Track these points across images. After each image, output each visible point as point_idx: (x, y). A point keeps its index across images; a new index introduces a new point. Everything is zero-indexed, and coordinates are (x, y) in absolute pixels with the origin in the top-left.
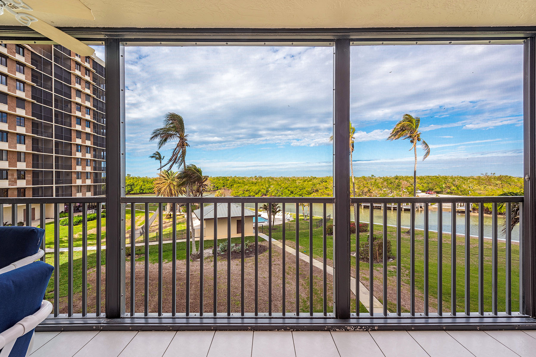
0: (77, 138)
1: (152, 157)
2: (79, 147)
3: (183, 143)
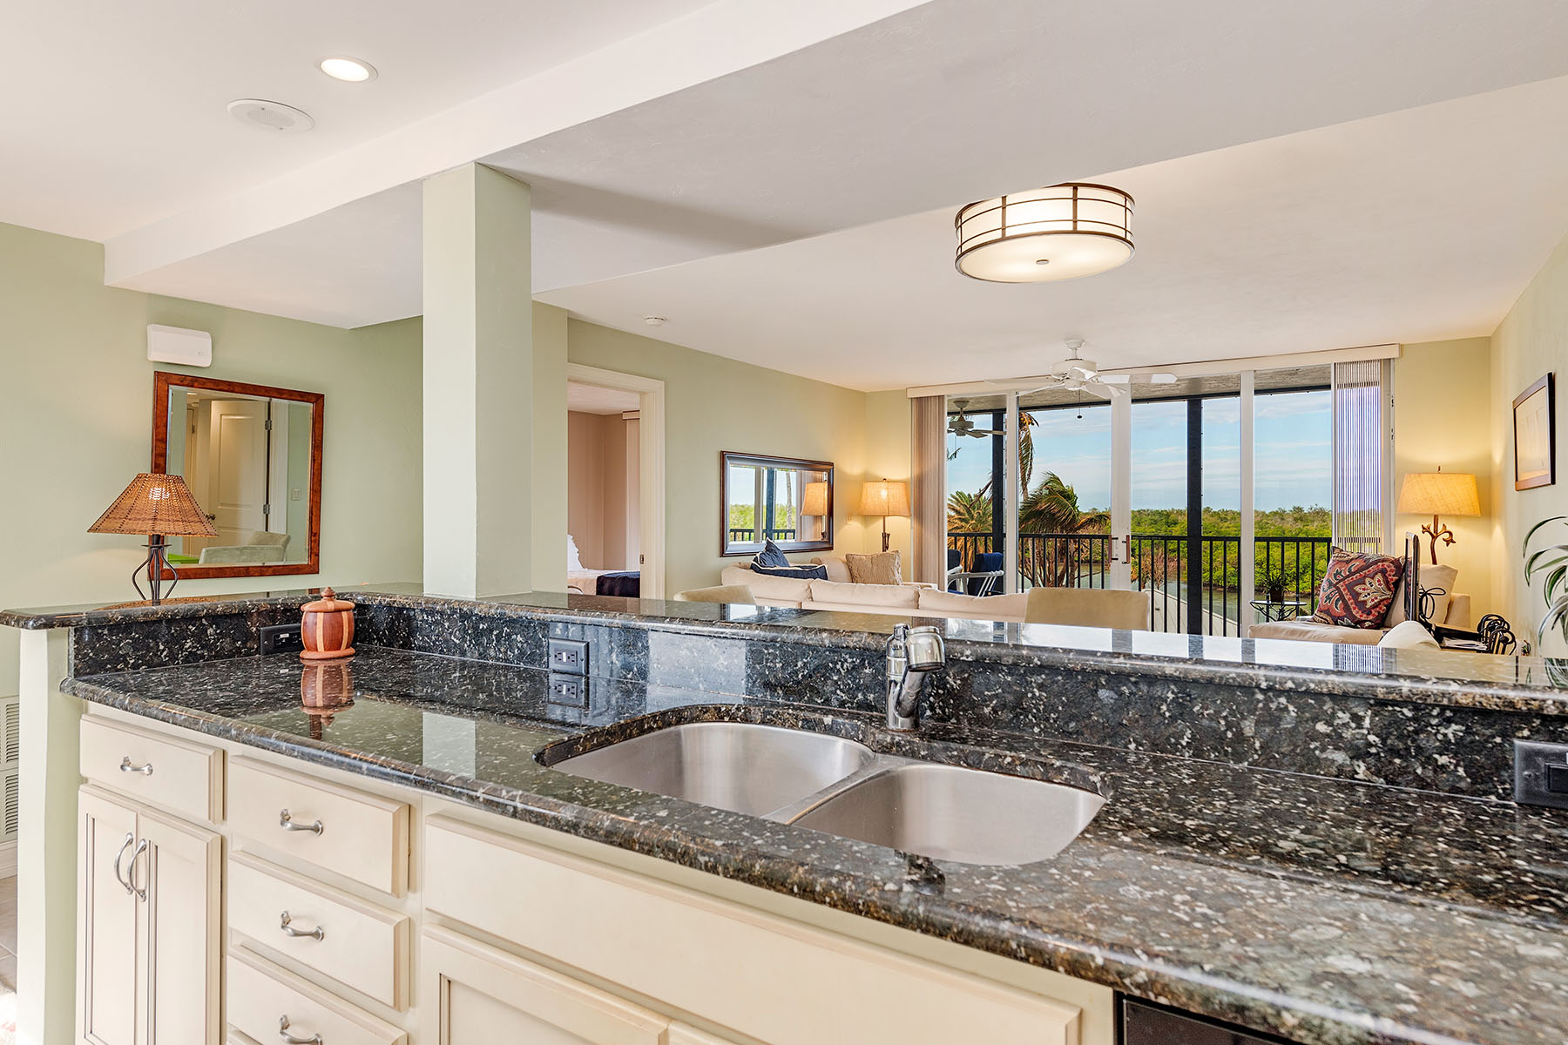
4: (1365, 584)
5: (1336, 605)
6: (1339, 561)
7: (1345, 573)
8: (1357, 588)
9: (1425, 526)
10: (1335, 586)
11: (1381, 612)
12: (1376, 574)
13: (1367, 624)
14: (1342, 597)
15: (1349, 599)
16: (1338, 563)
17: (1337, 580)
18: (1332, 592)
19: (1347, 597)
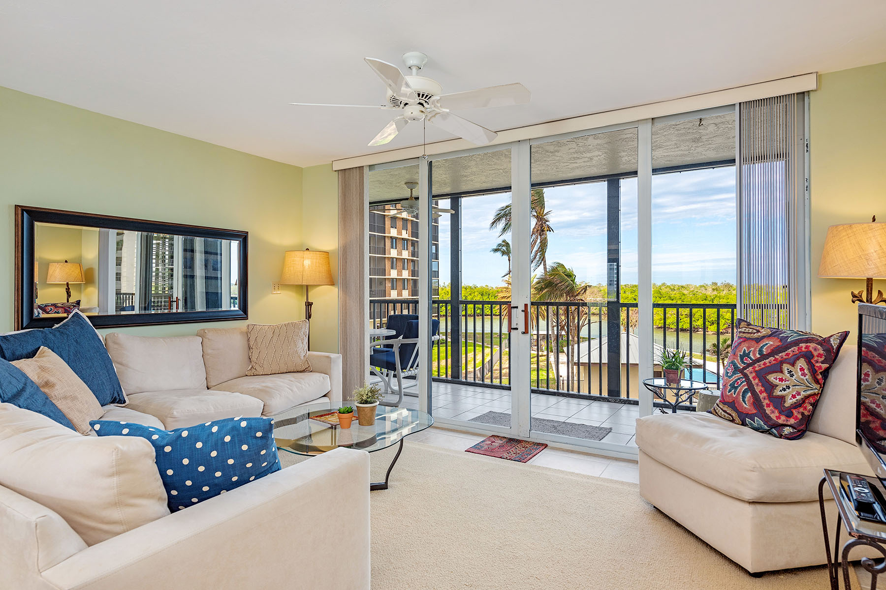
0: (392, 227)
1: (496, 250)
2: (394, 240)
3: (542, 227)
4: (782, 372)
5: (744, 397)
6: (746, 340)
7: (754, 355)
8: (772, 378)
9: (856, 292)
10: (742, 371)
11: (806, 413)
12: (798, 359)
13: (787, 430)
14: (751, 388)
15: (761, 392)
16: (744, 341)
17: (745, 363)
18: (739, 379)
19: (758, 389)
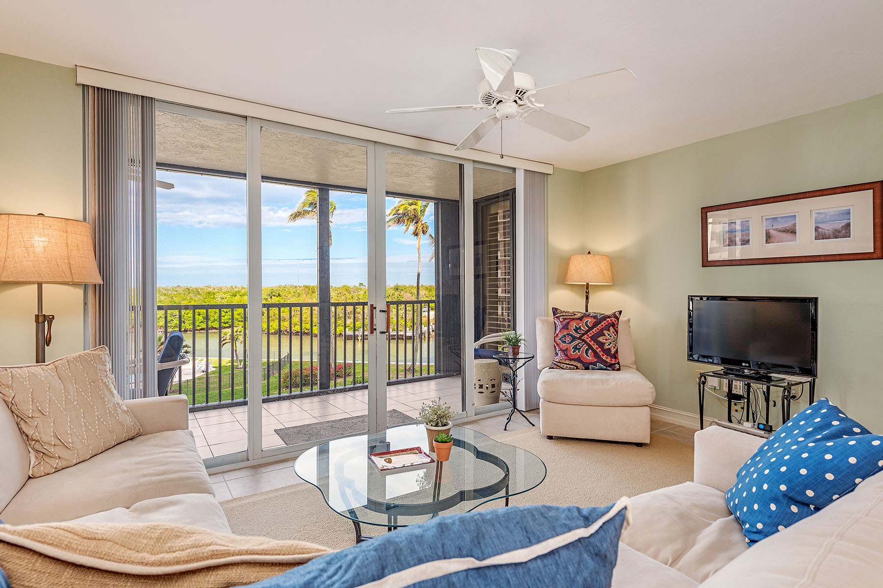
4: (604, 335)
7: (583, 328)
10: (580, 338)
12: (609, 327)
15: (597, 348)
16: (571, 321)
17: (580, 334)
18: (579, 343)
19: (595, 347)
